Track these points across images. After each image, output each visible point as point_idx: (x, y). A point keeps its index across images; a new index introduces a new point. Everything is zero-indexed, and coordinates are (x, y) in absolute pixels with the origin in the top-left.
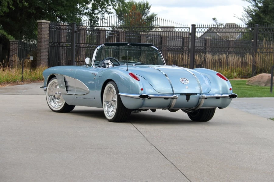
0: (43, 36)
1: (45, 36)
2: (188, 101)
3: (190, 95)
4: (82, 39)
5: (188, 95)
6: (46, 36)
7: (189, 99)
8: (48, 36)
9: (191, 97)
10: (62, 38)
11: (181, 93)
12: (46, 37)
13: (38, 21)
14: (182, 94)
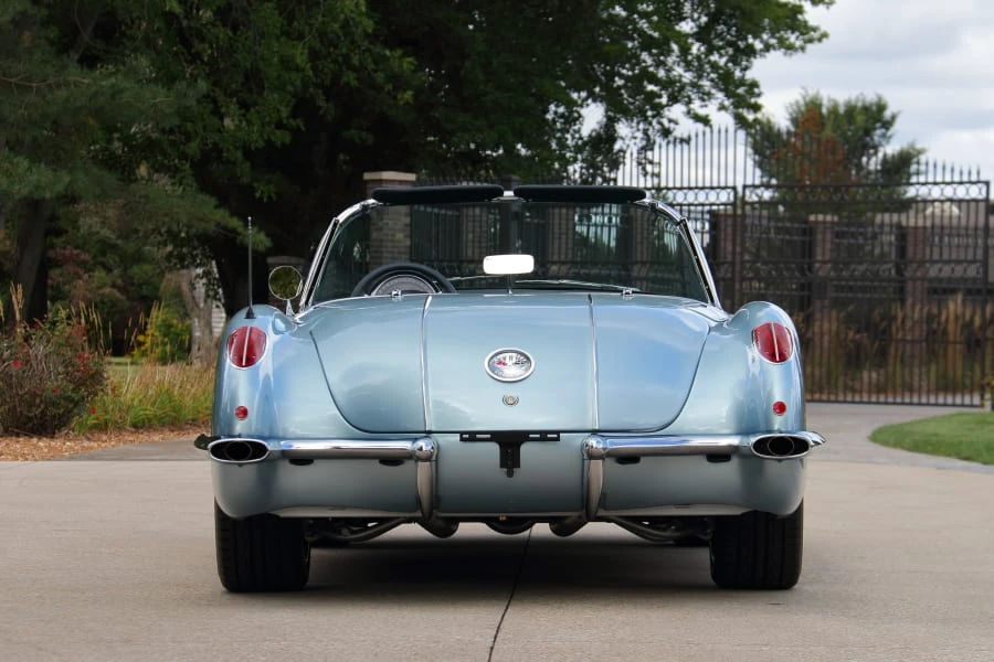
0: (387, 235)
1: (394, 235)
2: (510, 474)
3: (522, 442)
4: (556, 246)
5: (510, 443)
6: (400, 236)
7: (517, 464)
8: (406, 236)
9: (526, 449)
10: (470, 244)
11: (462, 433)
12: (399, 242)
13: (367, 176)
14: (471, 437)
